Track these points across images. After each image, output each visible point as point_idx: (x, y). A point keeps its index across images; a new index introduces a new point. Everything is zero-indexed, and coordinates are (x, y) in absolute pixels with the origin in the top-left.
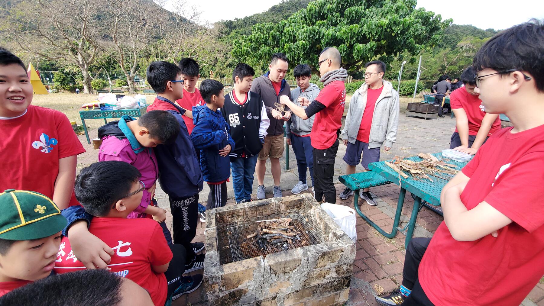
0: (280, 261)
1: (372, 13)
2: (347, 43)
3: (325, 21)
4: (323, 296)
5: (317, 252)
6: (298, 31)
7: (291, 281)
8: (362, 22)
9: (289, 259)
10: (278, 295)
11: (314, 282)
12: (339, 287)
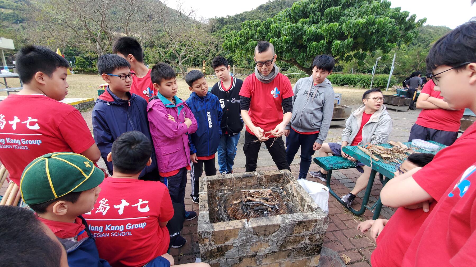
0: (262, 224)
1: (351, 13)
2: (327, 39)
3: (308, 19)
4: (296, 260)
5: (294, 220)
6: (283, 27)
7: (270, 243)
8: (341, 21)
9: (269, 223)
10: (258, 254)
11: (290, 246)
12: (311, 253)
